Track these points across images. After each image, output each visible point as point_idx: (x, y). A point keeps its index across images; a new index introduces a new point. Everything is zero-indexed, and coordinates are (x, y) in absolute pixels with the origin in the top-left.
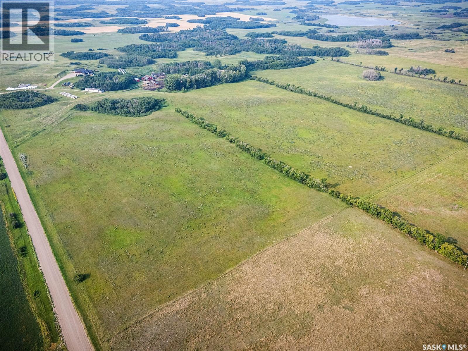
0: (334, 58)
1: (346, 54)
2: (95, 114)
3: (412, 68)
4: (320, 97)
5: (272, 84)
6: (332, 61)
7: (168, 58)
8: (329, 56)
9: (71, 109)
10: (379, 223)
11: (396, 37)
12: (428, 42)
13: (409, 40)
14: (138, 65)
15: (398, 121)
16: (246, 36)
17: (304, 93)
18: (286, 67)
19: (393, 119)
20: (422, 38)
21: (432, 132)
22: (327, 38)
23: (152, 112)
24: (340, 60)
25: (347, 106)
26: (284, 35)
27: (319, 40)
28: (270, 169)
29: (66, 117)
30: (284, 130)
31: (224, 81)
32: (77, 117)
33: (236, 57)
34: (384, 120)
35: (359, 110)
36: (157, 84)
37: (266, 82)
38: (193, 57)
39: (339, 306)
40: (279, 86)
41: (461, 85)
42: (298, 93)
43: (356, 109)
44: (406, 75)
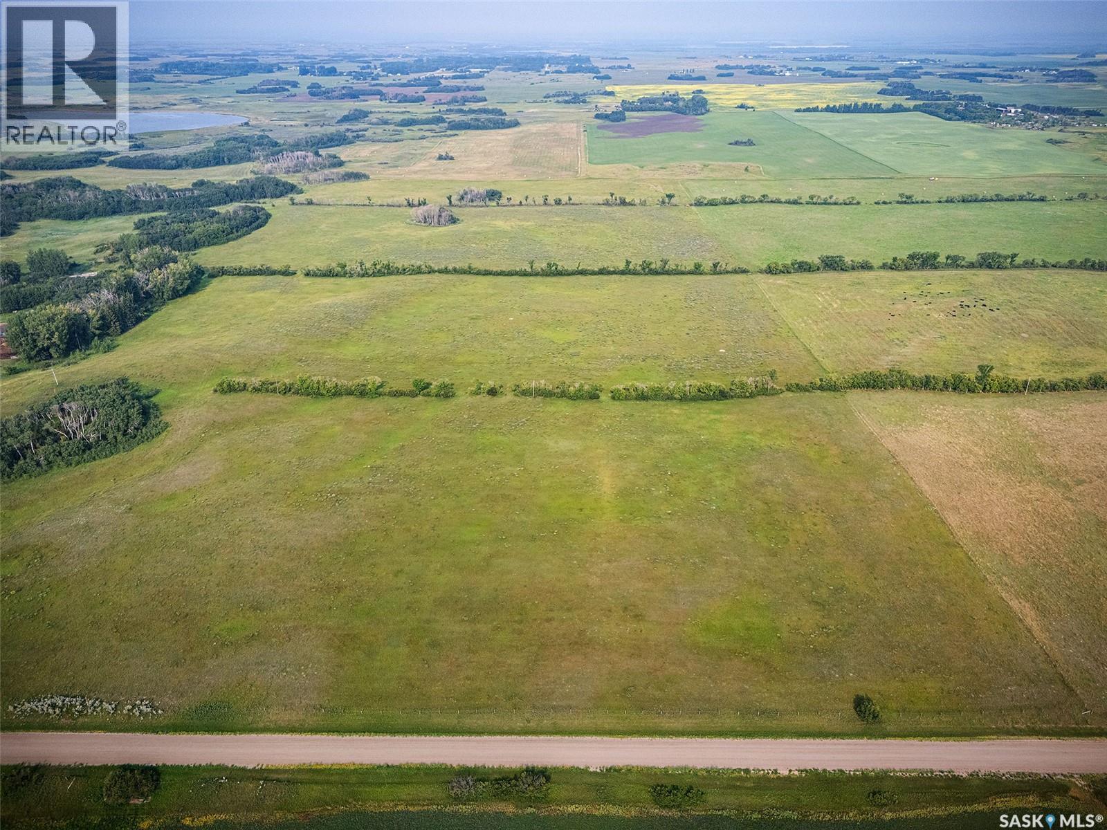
1: (294, 188)
5: (288, 273)
15: (622, 273)
20: (353, 142)
24: (311, 201)
25: (516, 273)
31: (166, 297)
37: (269, 271)
40: (315, 275)
41: (573, 204)
42: (384, 275)
43: (537, 274)
44: (475, 206)
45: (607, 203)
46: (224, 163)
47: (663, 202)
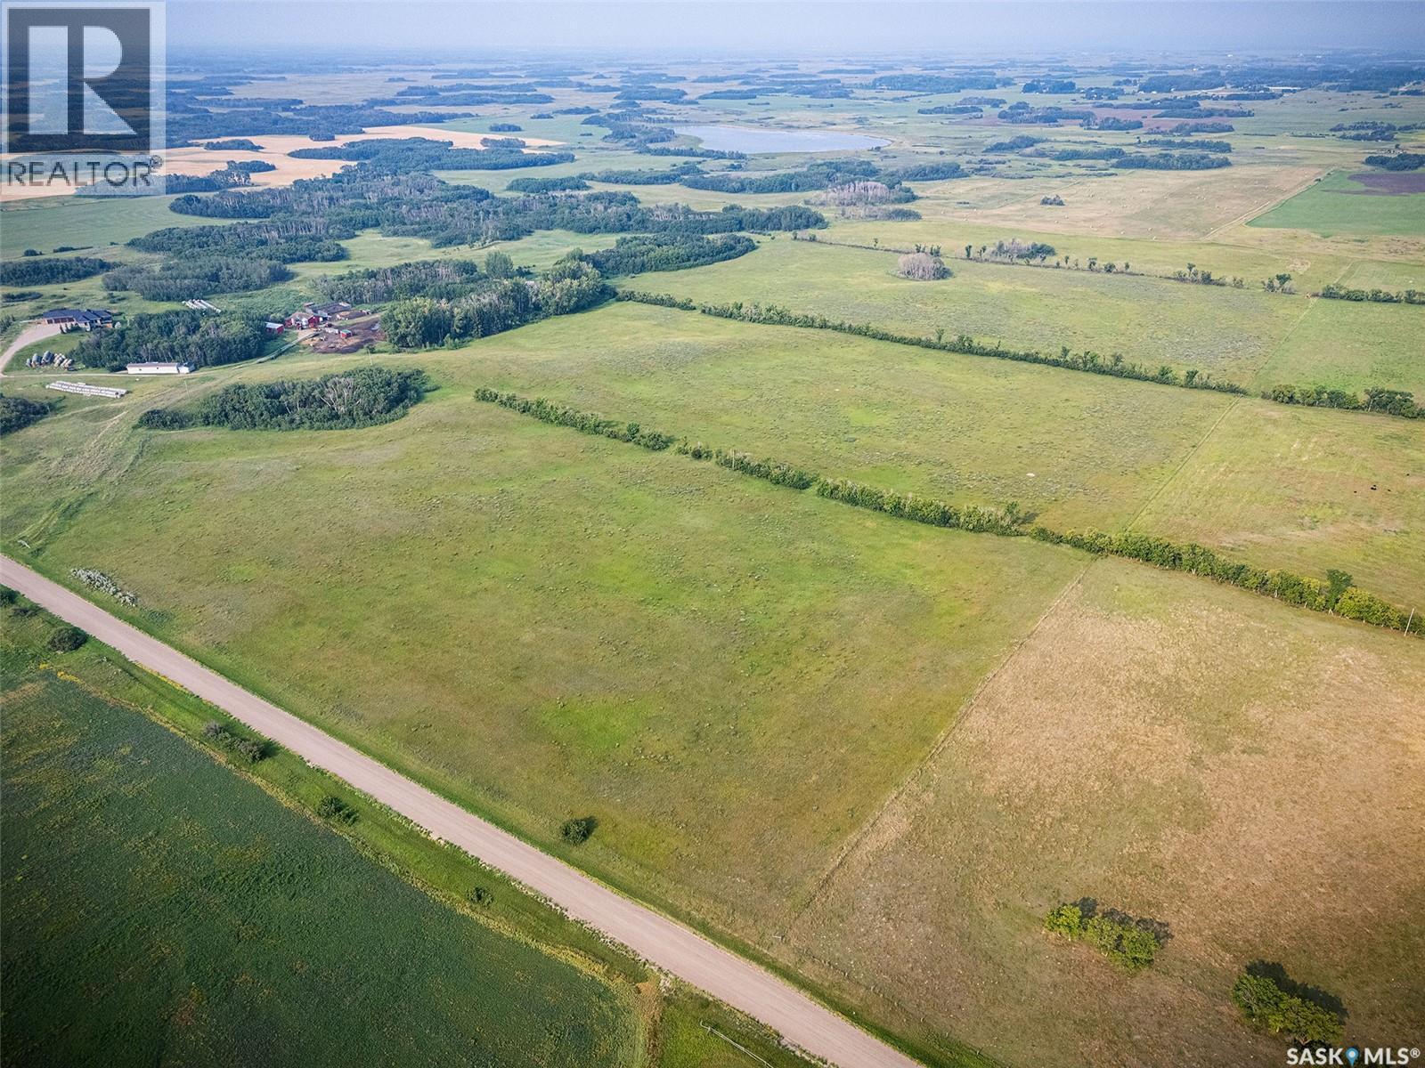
0: (800, 234)
1: (818, 222)
2: (221, 434)
3: (1001, 246)
4: (839, 328)
5: (687, 307)
6: (796, 242)
7: (324, 259)
8: (779, 229)
9: (135, 427)
10: (1185, 579)
11: (910, 176)
12: (986, 184)
13: (941, 181)
14: (246, 287)
15: (1056, 364)
16: (510, 188)
17: (790, 323)
18: (691, 262)
19: (1045, 362)
20: (967, 176)
21: (1146, 379)
22: (742, 185)
23: (405, 407)
24: (818, 237)
25: (918, 343)
26: (617, 182)
27: (721, 190)
28: (846, 507)
29: (136, 451)
30: (809, 414)
31: (551, 310)
32: (170, 447)
33: (525, 245)
34: (1025, 365)
35: (953, 349)
36: (348, 336)
37: (670, 303)
38: (399, 255)
39: (1232, 752)
40: (710, 313)
41: (1131, 274)
42: (774, 323)
43: (943, 348)
44: (997, 263)
45: (1181, 278)
46: (790, 190)
47: (1271, 287)
